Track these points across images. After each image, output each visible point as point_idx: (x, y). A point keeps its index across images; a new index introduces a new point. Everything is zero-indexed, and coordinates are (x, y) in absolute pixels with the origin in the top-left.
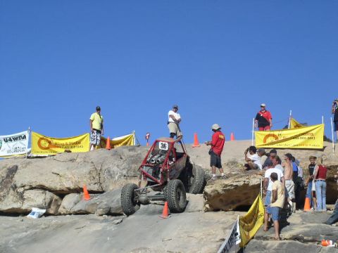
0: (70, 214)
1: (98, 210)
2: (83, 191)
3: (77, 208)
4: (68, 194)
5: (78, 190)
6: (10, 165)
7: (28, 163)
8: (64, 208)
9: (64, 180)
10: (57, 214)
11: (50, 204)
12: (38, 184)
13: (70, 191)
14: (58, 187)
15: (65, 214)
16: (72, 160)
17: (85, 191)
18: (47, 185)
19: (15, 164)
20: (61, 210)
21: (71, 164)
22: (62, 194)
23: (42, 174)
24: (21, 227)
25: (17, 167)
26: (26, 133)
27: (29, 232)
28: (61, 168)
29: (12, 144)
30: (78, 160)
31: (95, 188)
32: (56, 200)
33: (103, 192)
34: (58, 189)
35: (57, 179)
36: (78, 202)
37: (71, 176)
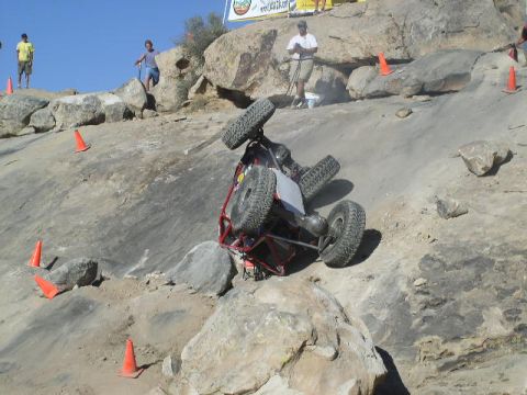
0: (362, 98)
1: (404, 89)
2: (378, 62)
3: (373, 88)
4: (357, 67)
5: (372, 61)
6: (265, 30)
7: (293, 25)
8: (352, 90)
9: (348, 46)
13: (359, 63)
14: (341, 58)
15: (355, 100)
16: (359, 15)
17: (382, 61)
18: (323, 56)
19: (273, 28)
21: (357, 21)
22: (347, 68)
24: (288, 124)
25: (275, 31)
27: (300, 130)
28: (341, 29)
30: (368, 13)
31: (398, 54)
32: (339, 78)
33: (409, 61)
34: (341, 61)
35: (337, 46)
36: (373, 79)
37: (357, 39)
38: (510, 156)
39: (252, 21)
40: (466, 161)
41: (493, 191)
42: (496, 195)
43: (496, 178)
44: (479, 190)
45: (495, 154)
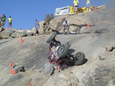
0: (83, 33)
1: (93, 32)
2: (87, 26)
3: (86, 31)
4: (82, 26)
5: (86, 25)
6: (63, 18)
7: (69, 17)
8: (81, 31)
9: (81, 22)
10: (79, 33)
11: (77, 30)
12: (72, 23)
13: (83, 26)
14: (79, 24)
15: (82, 33)
16: (83, 15)
17: (88, 25)
18: (75, 24)
19: (65, 17)
20: (80, 32)
21: (83, 16)
22: (80, 27)
23: (73, 20)
24: (67, 38)
25: (65, 18)
26: (68, 7)
27: (70, 40)
28: (80, 18)
29: (64, 11)
30: (85, 15)
31: (92, 24)
32: (79, 29)
33: (95, 25)
34: (79, 25)
35: (78, 22)
36: (86, 29)
37: (83, 20)
39: (60, 16)
40: (106, 48)
41: (111, 55)
42: (112, 56)
43: (112, 52)
44: (109, 54)
45: (112, 47)
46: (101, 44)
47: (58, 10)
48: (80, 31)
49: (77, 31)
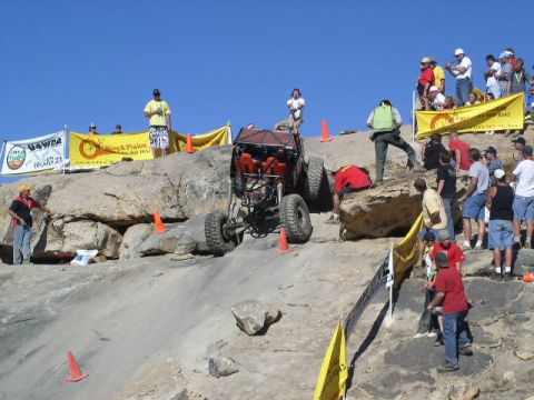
1: (179, 248)
2: (154, 221)
3: (147, 246)
4: (132, 225)
5: (147, 219)
6: (40, 185)
7: (68, 181)
8: (126, 246)
9: (123, 204)
10: (115, 257)
11: (105, 241)
12: (84, 212)
13: (134, 221)
14: (116, 215)
16: (135, 173)
17: (157, 219)
18: (98, 213)
19: (47, 184)
20: (122, 249)
21: (132, 179)
22: (121, 226)
23: (88, 197)
24: (61, 281)
25: (50, 188)
26: (62, 135)
27: (74, 287)
28: (117, 186)
29: (40, 153)
30: (144, 172)
31: (173, 213)
32: (114, 236)
33: (186, 219)
34: (116, 218)
35: (112, 202)
36: (148, 236)
37: (133, 198)
38: (280, 315)
40: (237, 319)
41: (263, 350)
42: (268, 354)
43: (266, 337)
44: (251, 349)
45: (266, 314)
46: (217, 305)
47: (17, 149)
48: (118, 244)
49: (108, 246)
